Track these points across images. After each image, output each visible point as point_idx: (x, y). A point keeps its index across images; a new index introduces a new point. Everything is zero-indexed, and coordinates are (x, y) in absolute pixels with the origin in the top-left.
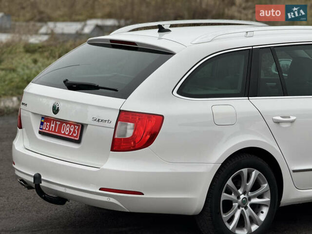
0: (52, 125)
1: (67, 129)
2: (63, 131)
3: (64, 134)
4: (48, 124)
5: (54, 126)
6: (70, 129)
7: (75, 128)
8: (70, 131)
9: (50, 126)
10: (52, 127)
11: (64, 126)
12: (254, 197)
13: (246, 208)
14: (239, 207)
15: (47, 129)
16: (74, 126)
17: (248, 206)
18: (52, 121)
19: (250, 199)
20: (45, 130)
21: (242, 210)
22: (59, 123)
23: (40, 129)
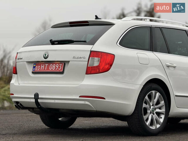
0: (42, 67)
1: (53, 67)
2: (51, 68)
3: (52, 70)
4: (39, 66)
5: (43, 67)
6: (56, 66)
7: (59, 66)
8: (56, 68)
9: (40, 68)
10: (42, 68)
11: (51, 65)
12: (157, 108)
13: (154, 114)
14: (150, 113)
15: (38, 70)
16: (59, 65)
17: (155, 113)
18: (42, 65)
19: (155, 109)
20: (37, 70)
21: (152, 115)
22: (48, 65)
23: (33, 70)
